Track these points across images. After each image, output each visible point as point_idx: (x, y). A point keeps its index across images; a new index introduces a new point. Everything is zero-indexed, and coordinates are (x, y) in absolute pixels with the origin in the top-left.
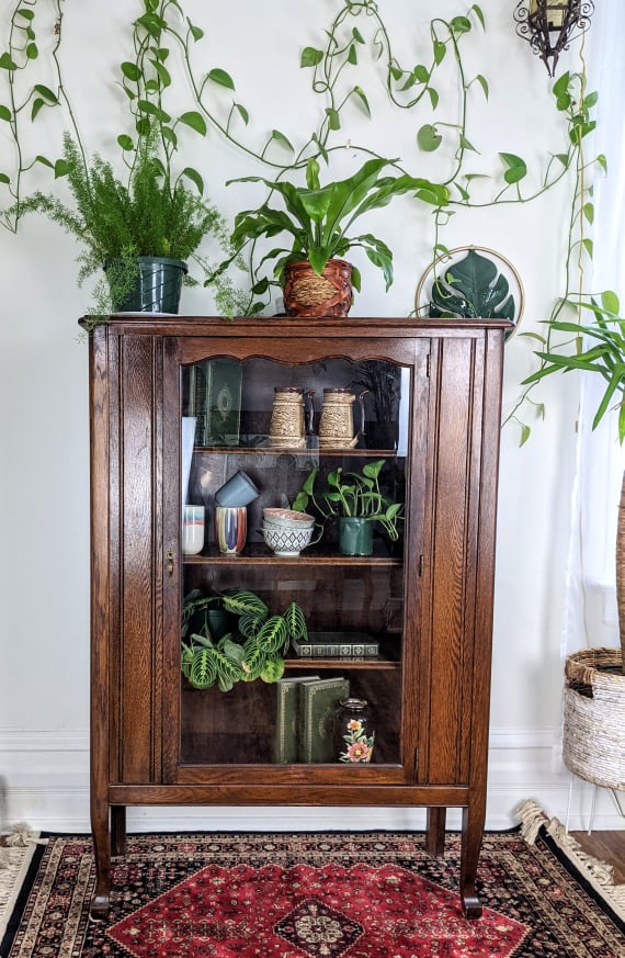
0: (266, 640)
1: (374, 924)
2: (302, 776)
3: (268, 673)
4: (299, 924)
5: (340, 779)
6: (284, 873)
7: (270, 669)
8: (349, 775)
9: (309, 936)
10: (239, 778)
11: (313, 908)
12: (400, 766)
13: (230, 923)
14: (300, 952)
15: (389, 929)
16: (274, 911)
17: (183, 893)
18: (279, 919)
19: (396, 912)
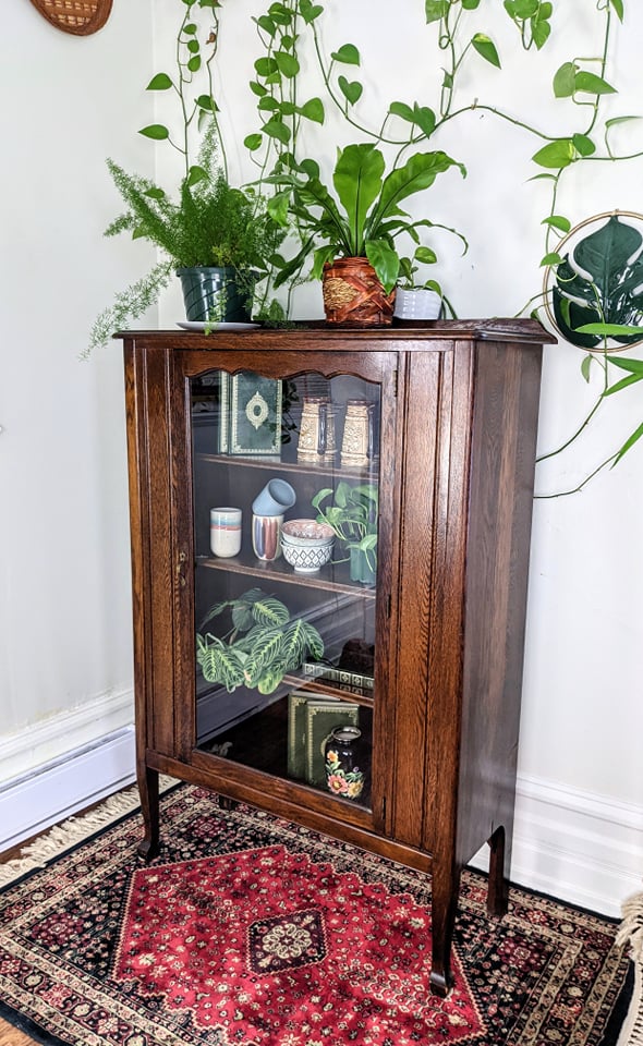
0: (259, 653)
1: (339, 958)
2: (284, 791)
3: (264, 684)
4: (279, 929)
5: (315, 805)
6: (329, 876)
7: (267, 681)
8: (323, 804)
9: (271, 943)
10: (236, 776)
11: (309, 919)
12: (370, 811)
13: (228, 902)
14: (244, 954)
15: (346, 968)
16: (273, 908)
17: (228, 862)
18: (269, 916)
19: (375, 955)
